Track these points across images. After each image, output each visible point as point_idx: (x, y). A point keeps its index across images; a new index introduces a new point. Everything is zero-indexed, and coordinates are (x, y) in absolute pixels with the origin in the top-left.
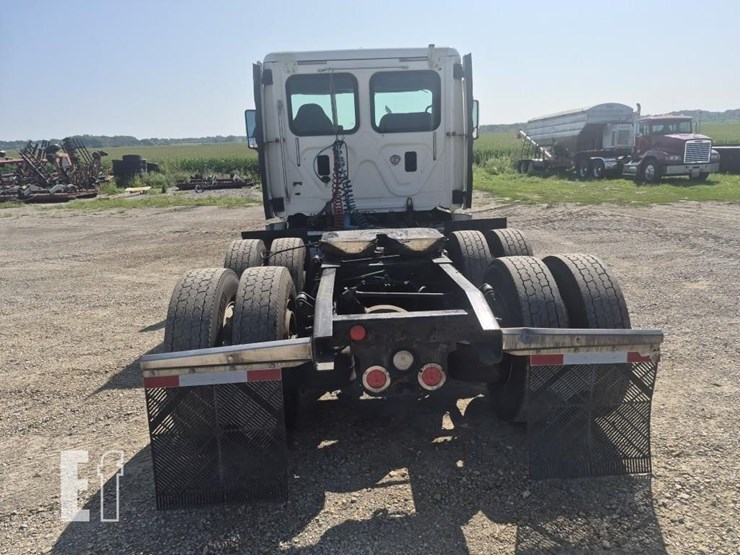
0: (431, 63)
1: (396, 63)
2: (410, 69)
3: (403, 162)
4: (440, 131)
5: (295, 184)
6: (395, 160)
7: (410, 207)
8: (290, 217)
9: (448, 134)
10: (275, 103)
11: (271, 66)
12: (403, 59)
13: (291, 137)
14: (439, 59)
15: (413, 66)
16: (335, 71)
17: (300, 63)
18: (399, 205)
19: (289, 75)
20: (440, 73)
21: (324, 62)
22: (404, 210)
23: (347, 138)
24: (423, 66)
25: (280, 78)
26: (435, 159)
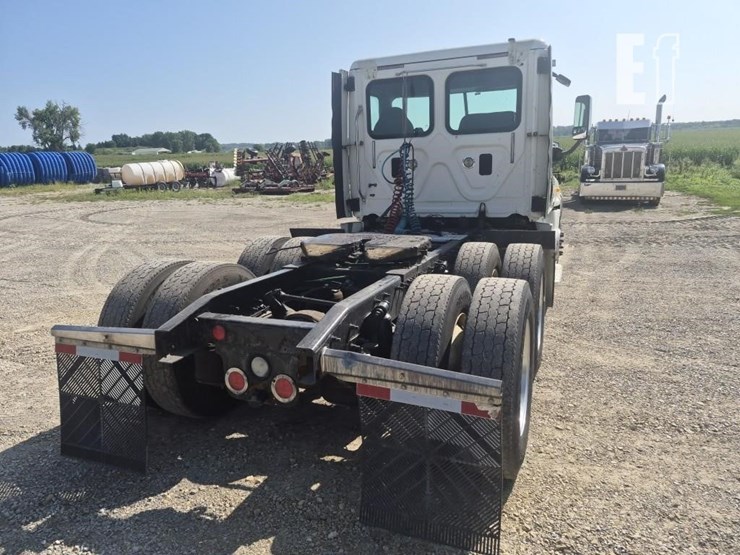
0: (512, 59)
1: (475, 61)
2: (489, 66)
3: (476, 165)
4: (520, 132)
5: (370, 185)
6: (468, 162)
7: (482, 213)
8: (365, 217)
9: (529, 135)
10: (356, 108)
11: (354, 74)
12: (480, 57)
13: (369, 140)
14: (522, 54)
15: (492, 63)
16: (410, 74)
17: (380, 68)
18: (470, 210)
19: (369, 81)
20: (520, 68)
21: (401, 65)
22: (476, 216)
23: (415, 141)
24: (504, 62)
25: (361, 85)
26: (512, 162)
